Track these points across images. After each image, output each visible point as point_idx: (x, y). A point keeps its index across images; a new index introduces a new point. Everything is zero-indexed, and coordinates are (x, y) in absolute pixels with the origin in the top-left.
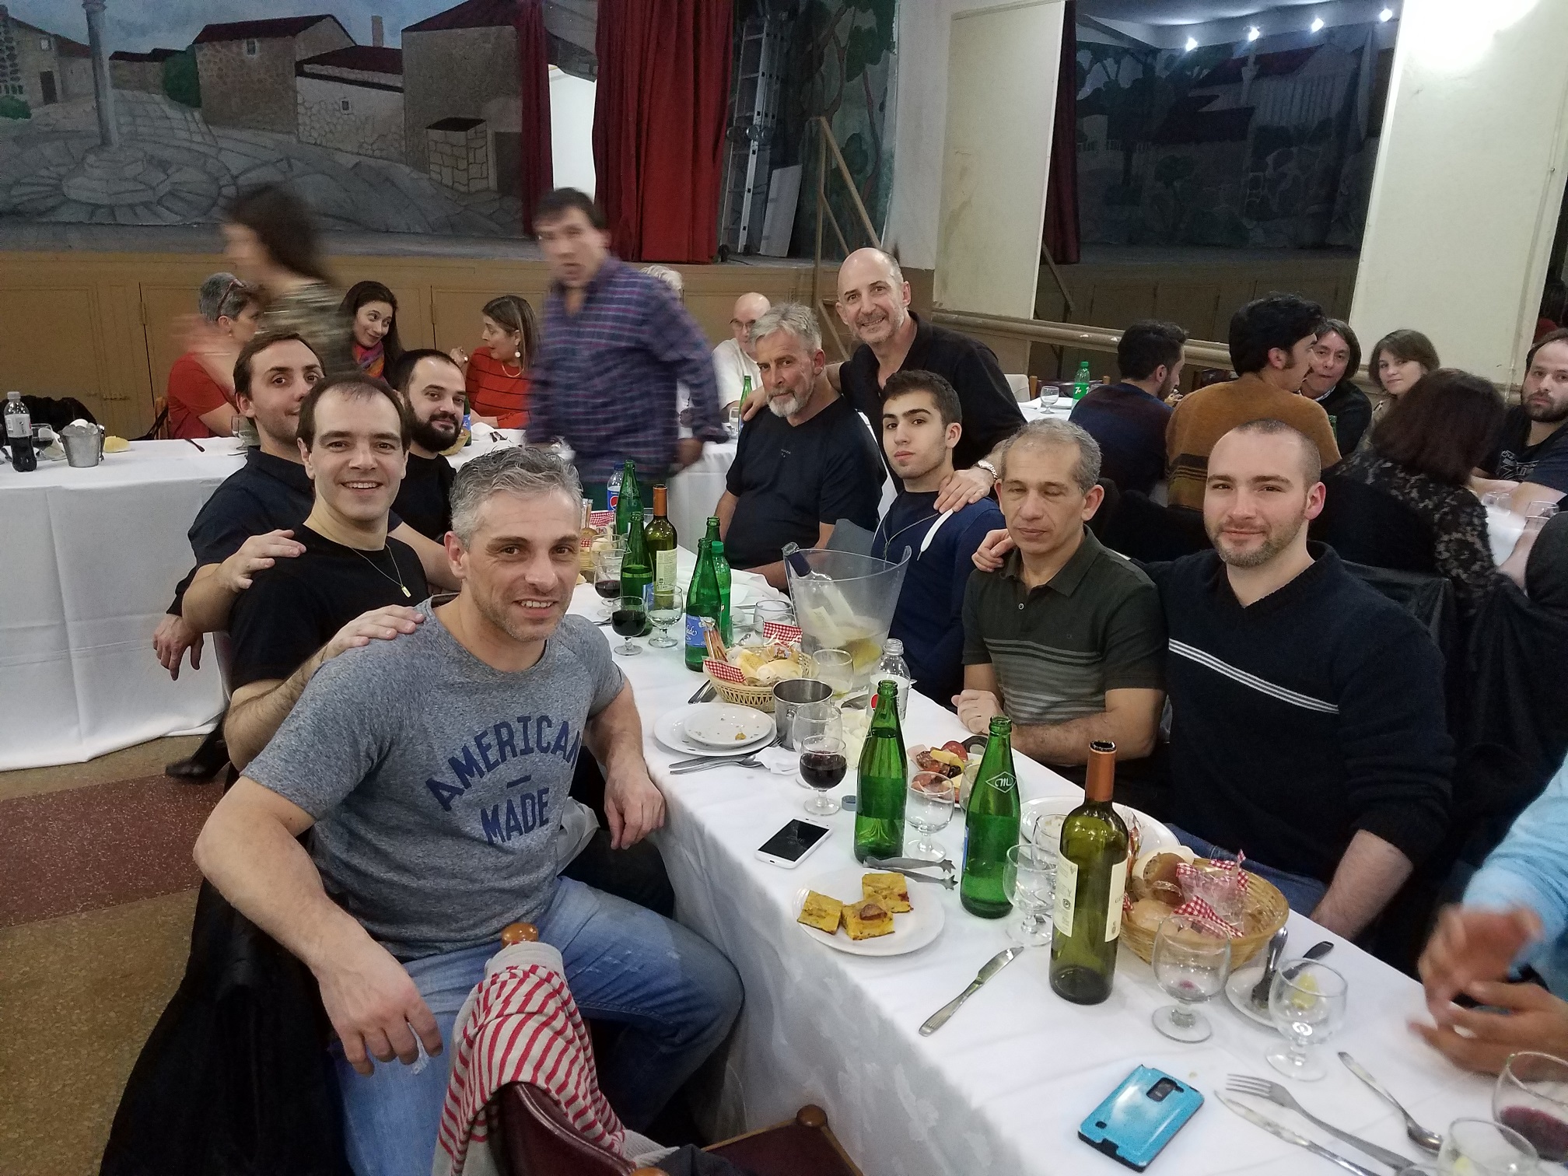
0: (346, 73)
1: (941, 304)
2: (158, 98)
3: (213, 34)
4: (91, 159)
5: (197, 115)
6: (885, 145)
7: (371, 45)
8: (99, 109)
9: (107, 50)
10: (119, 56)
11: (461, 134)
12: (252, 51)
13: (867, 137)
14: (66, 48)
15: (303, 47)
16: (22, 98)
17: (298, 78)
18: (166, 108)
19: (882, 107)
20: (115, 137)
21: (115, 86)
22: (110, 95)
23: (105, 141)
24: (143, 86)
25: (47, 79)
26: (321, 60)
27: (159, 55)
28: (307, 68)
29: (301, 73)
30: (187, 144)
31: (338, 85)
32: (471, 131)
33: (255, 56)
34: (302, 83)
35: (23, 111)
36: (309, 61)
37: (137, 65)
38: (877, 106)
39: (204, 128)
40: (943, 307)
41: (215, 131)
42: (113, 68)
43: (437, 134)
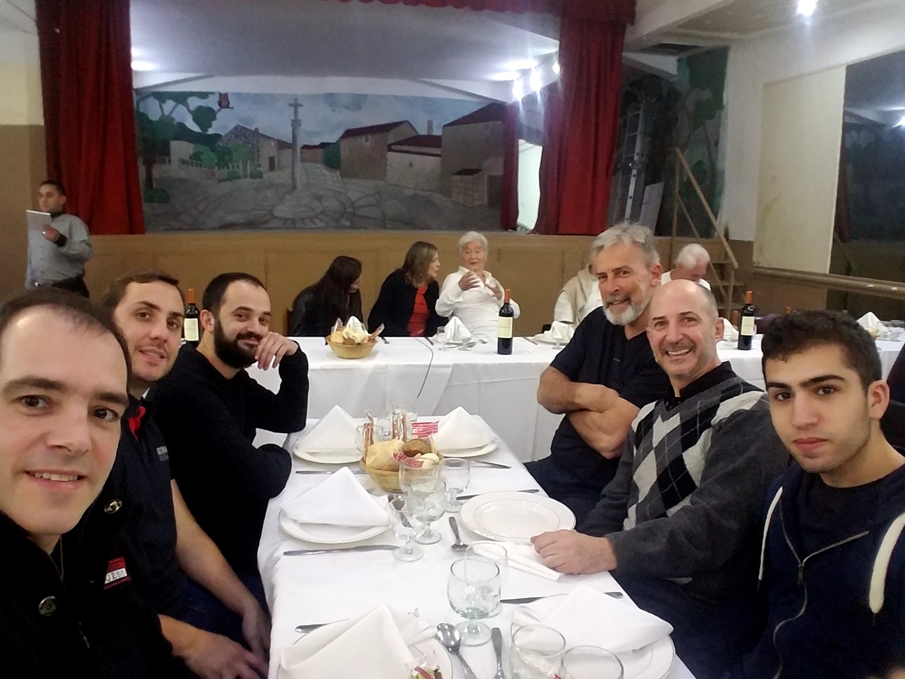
0: (412, 148)
1: (759, 264)
2: (320, 165)
3: (350, 134)
4: (287, 197)
5: (338, 173)
6: (719, 166)
7: (426, 134)
8: (293, 173)
9: (300, 144)
10: (305, 147)
11: (470, 177)
12: (367, 140)
13: (706, 162)
14: (282, 145)
15: (391, 137)
16: (259, 169)
17: (389, 153)
18: (324, 171)
19: (717, 144)
20: (299, 186)
21: (302, 161)
22: (299, 165)
23: (294, 187)
24: (314, 161)
25: (272, 160)
26: (400, 143)
27: (323, 145)
28: (393, 147)
29: (390, 150)
30: (332, 188)
31: (407, 155)
32: (475, 176)
33: (368, 143)
34: (390, 155)
35: (260, 175)
36: (394, 144)
37: (312, 151)
38: (713, 143)
39: (340, 179)
40: (760, 265)
41: (345, 180)
42: (302, 153)
43: (458, 177)
